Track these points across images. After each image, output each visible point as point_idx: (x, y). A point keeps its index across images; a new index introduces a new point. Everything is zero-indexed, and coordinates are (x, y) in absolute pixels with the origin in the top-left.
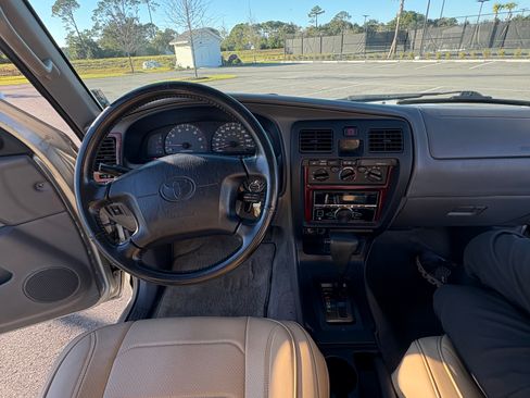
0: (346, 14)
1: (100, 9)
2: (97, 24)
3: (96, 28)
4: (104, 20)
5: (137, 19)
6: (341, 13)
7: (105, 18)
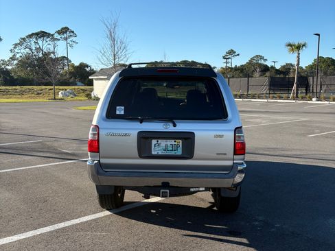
0: (262, 58)
1: (20, 44)
2: (14, 55)
3: (13, 58)
4: (22, 52)
5: (53, 53)
6: (257, 56)
7: (22, 51)
